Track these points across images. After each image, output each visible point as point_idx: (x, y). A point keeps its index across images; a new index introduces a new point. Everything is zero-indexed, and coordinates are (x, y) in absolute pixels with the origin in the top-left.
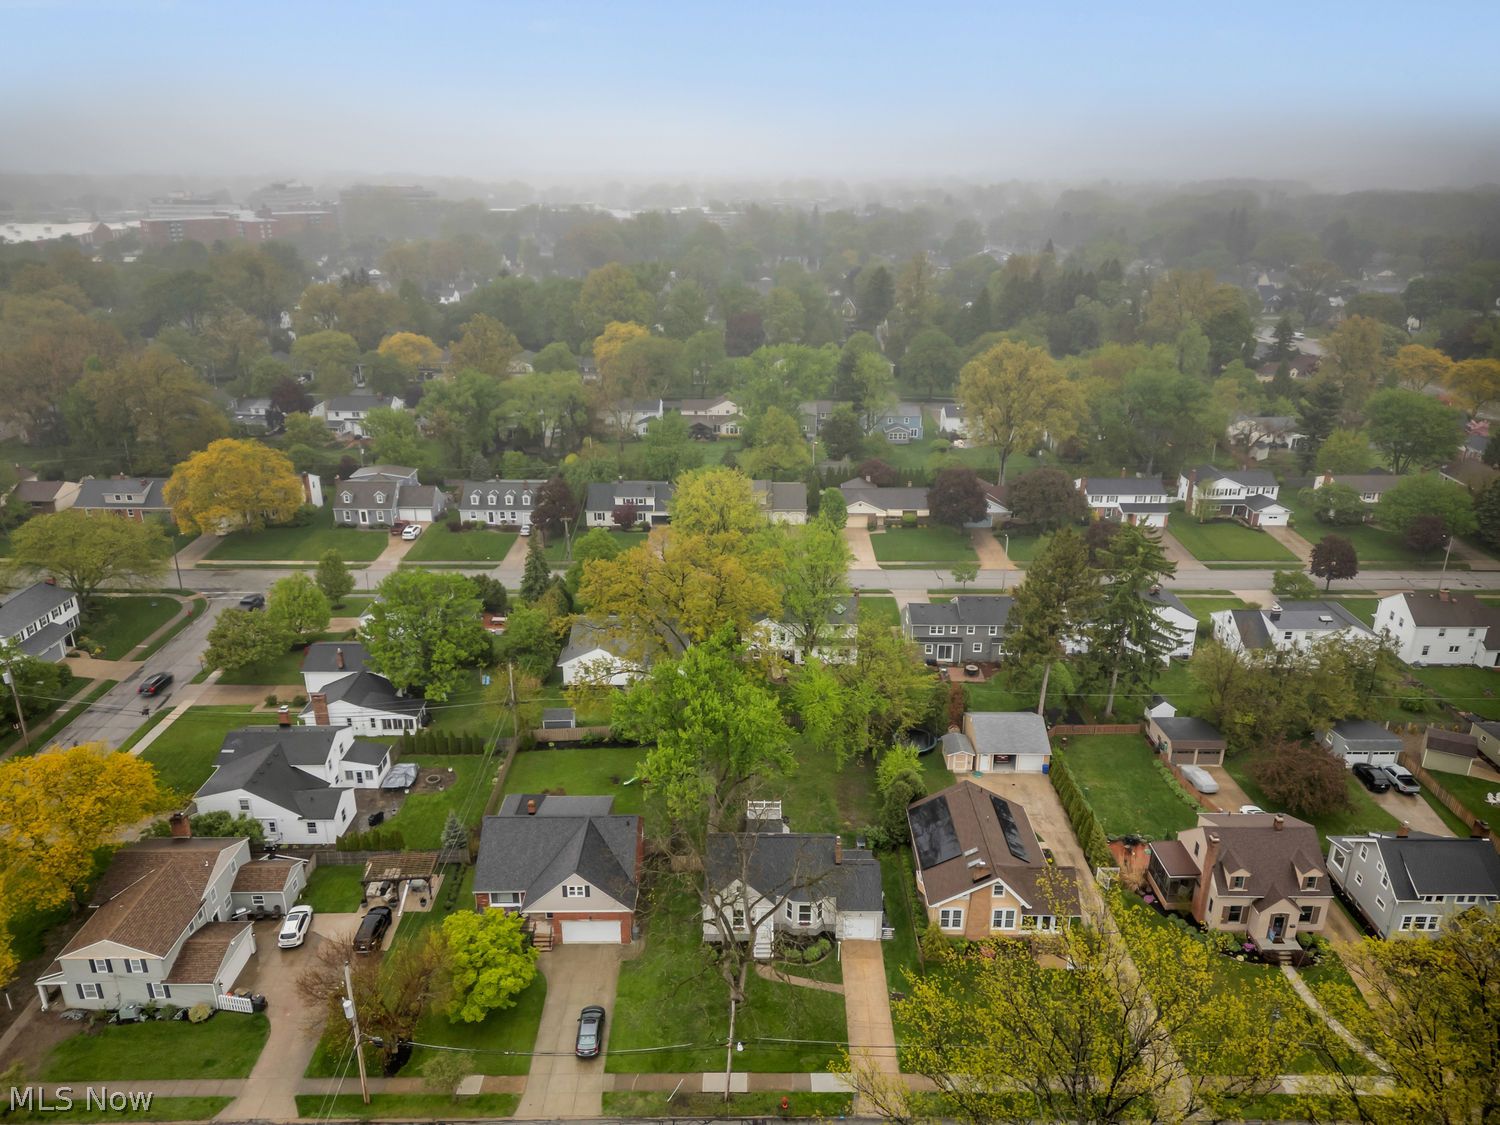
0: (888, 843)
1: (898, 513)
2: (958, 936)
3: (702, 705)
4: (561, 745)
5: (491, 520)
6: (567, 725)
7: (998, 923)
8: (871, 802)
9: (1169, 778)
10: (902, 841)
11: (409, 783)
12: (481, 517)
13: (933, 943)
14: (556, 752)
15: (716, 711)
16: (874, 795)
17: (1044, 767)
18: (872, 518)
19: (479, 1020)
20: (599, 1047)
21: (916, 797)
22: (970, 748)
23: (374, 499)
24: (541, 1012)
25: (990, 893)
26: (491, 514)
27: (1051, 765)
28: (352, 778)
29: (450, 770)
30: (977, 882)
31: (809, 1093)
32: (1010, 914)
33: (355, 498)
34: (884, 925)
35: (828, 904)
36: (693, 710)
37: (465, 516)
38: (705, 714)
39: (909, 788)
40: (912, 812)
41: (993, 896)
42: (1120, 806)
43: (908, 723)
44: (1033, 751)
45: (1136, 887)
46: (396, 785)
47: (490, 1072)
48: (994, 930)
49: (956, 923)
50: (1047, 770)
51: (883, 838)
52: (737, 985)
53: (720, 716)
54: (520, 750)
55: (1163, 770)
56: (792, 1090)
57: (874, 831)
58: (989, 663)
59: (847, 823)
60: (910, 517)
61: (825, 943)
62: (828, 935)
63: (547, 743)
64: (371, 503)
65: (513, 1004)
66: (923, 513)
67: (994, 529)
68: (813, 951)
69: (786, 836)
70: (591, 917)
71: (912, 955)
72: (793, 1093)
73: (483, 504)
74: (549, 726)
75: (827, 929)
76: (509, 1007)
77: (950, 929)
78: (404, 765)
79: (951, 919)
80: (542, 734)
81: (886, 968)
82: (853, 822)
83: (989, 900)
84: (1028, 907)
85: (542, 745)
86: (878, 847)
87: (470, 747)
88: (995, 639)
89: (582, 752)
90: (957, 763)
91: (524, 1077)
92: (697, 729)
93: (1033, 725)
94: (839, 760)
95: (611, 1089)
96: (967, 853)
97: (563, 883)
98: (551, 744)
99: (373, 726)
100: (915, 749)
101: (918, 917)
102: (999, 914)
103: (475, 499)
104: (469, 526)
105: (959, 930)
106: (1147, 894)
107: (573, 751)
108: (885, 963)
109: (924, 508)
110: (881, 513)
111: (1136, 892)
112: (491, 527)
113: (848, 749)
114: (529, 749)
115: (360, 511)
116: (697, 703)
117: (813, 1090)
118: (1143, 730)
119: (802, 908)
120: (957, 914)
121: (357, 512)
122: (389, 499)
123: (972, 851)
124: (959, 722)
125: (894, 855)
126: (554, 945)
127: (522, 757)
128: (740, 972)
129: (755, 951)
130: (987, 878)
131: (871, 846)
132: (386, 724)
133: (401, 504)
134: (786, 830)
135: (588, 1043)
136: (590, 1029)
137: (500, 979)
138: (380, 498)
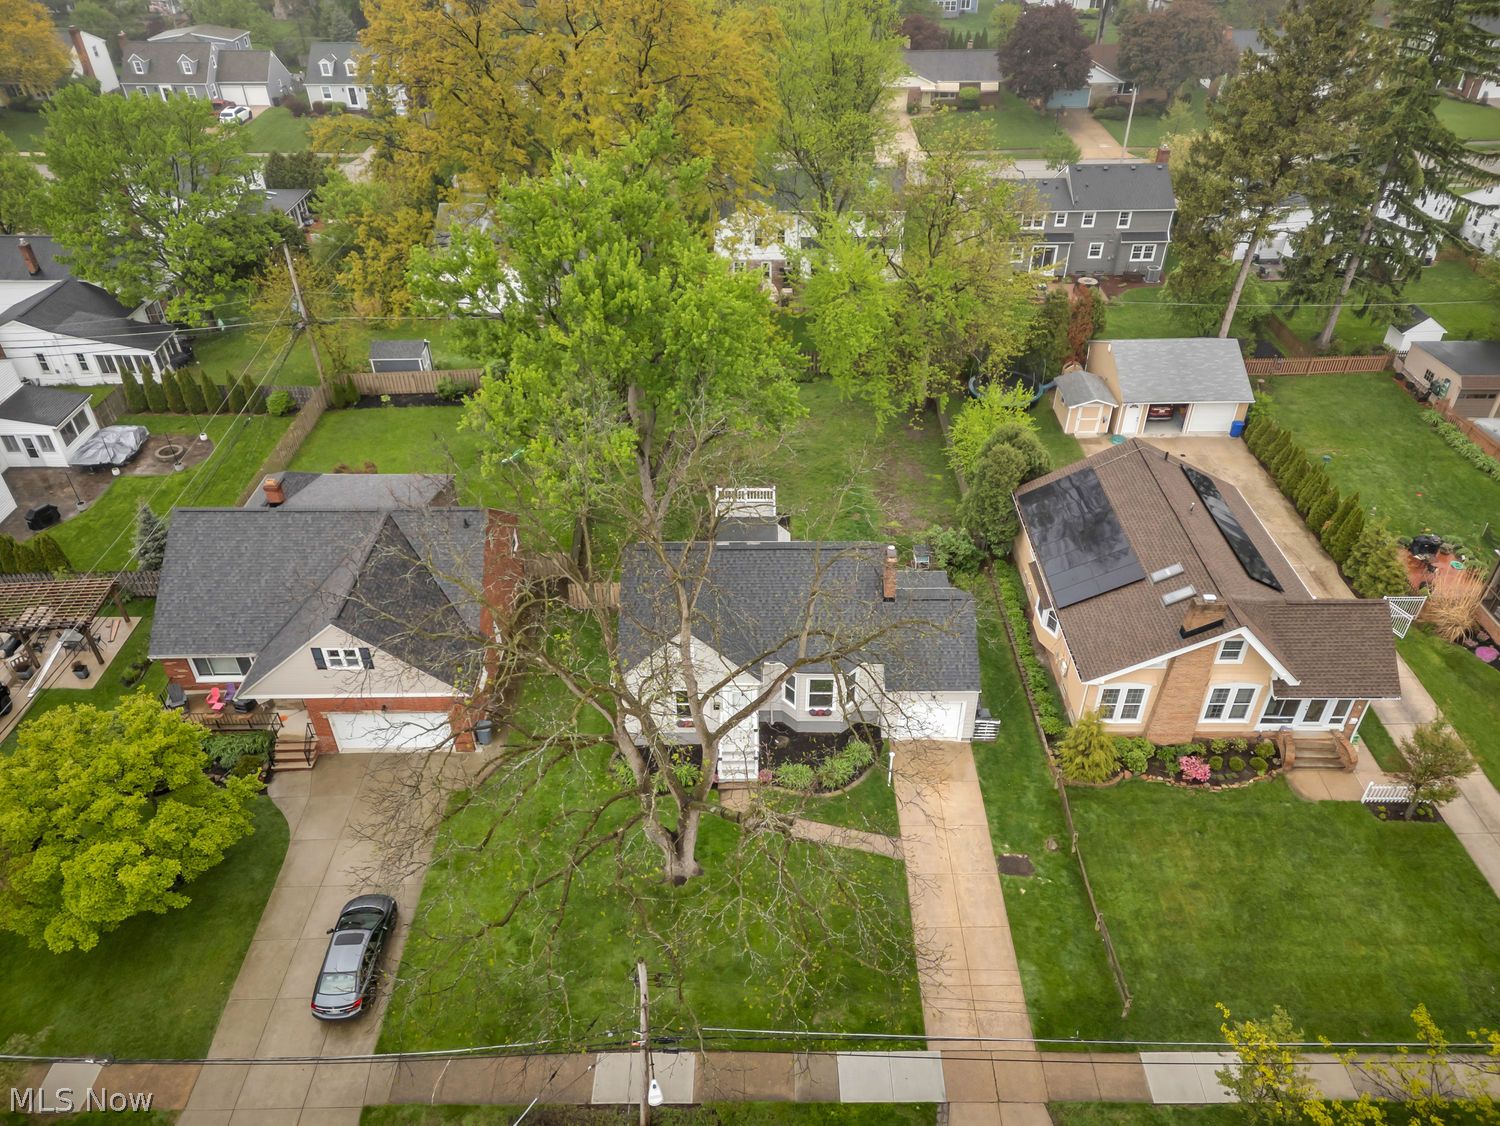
0: (973, 556)
1: (952, 86)
2: (1131, 737)
3: (602, 275)
4: (399, 400)
5: (354, 101)
6: (413, 367)
7: (1215, 712)
8: (935, 488)
9: (1459, 438)
10: (999, 552)
11: (121, 458)
12: (339, 95)
13: (1085, 753)
14: (392, 409)
15: (632, 286)
16: (939, 477)
17: (1235, 425)
18: (916, 95)
19: (86, 947)
20: (367, 1001)
21: (1034, 473)
22: (1107, 394)
23: (178, 68)
24: (264, 903)
25: (1212, 658)
26: (352, 91)
27: (1247, 420)
28: (17, 449)
29: (203, 437)
30: (1188, 635)
31: (834, 1105)
32: (1245, 695)
33: (151, 66)
34: (978, 716)
35: (867, 677)
36: (581, 283)
37: (315, 94)
38: (608, 295)
39: (1021, 457)
40: (1025, 499)
41: (1218, 661)
42: (1382, 487)
43: (1001, 351)
44: (1220, 397)
45: (1459, 631)
46: (96, 461)
47: (119, 1055)
48: (1205, 724)
49: (1131, 712)
50: (1240, 430)
51: (965, 548)
52: (679, 850)
53: (639, 297)
54: (331, 408)
55: (1443, 427)
56: (795, 1097)
57: (945, 535)
58: (1112, 277)
59: (894, 524)
60: (970, 91)
61: (859, 748)
62: (870, 732)
63: (378, 397)
64: (175, 74)
65: (181, 902)
66: (989, 86)
67: (1092, 109)
68: (839, 766)
69: (784, 548)
70: (385, 706)
71: (1036, 771)
72: (797, 1107)
73: (339, 76)
74: (382, 368)
75: (867, 720)
76: (171, 909)
77: (1117, 723)
78: (119, 429)
79: (1120, 704)
80: (368, 381)
81: (987, 801)
82: (905, 522)
83: (1208, 666)
84: (1292, 681)
85: (370, 400)
86: (955, 565)
87: (244, 400)
88: (1127, 235)
89: (436, 410)
90: (1082, 422)
91: (193, 1068)
92: (590, 325)
93: (1223, 356)
94: (879, 416)
95: (382, 1100)
96: (1157, 576)
97: (315, 642)
98: (385, 399)
99: (85, 367)
100: (1021, 396)
101: (1040, 694)
102: (1222, 694)
103: (326, 66)
104: (322, 109)
105: (1135, 724)
106: (1482, 644)
107: (422, 409)
108: (984, 790)
109: (992, 78)
110: (927, 86)
111: (1459, 641)
112: (354, 112)
113: (895, 396)
114: (347, 405)
115: (161, 87)
116: (588, 267)
117: (844, 1099)
118: (1389, 367)
119: (815, 685)
120: (1135, 695)
121: (156, 89)
122: (201, 67)
123: (1168, 572)
124: (1082, 358)
125: (982, 578)
126: (319, 757)
127: (333, 418)
128: (684, 827)
129: (721, 767)
130: (1217, 626)
131: (942, 563)
132: (105, 364)
133: (221, 78)
134: (784, 536)
135: (340, 993)
136: (348, 958)
137: (118, 864)
138: (186, 65)
